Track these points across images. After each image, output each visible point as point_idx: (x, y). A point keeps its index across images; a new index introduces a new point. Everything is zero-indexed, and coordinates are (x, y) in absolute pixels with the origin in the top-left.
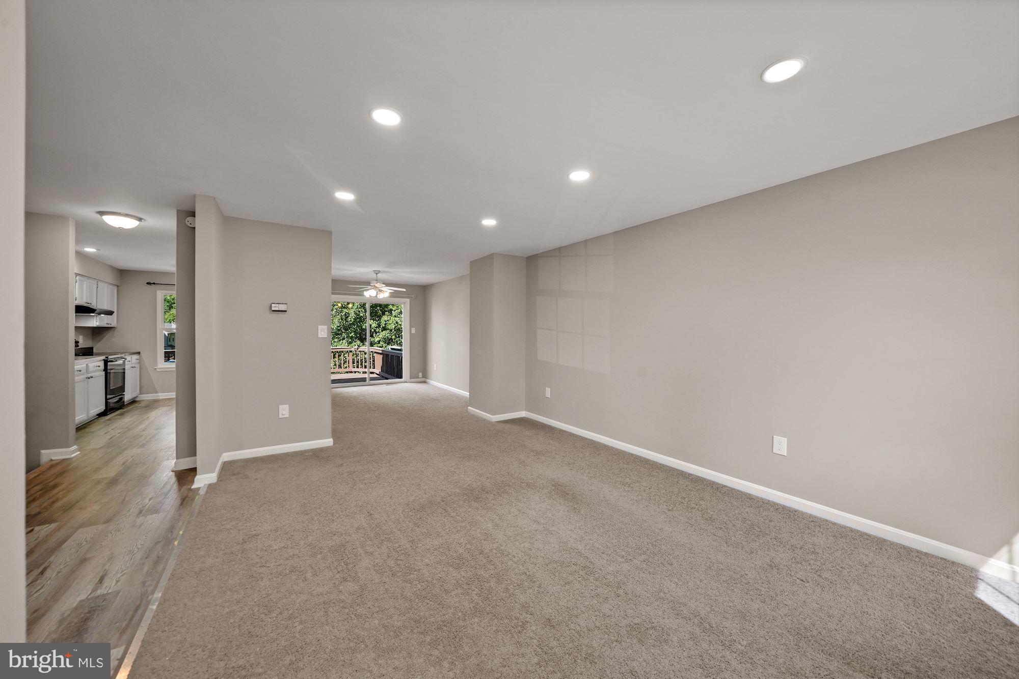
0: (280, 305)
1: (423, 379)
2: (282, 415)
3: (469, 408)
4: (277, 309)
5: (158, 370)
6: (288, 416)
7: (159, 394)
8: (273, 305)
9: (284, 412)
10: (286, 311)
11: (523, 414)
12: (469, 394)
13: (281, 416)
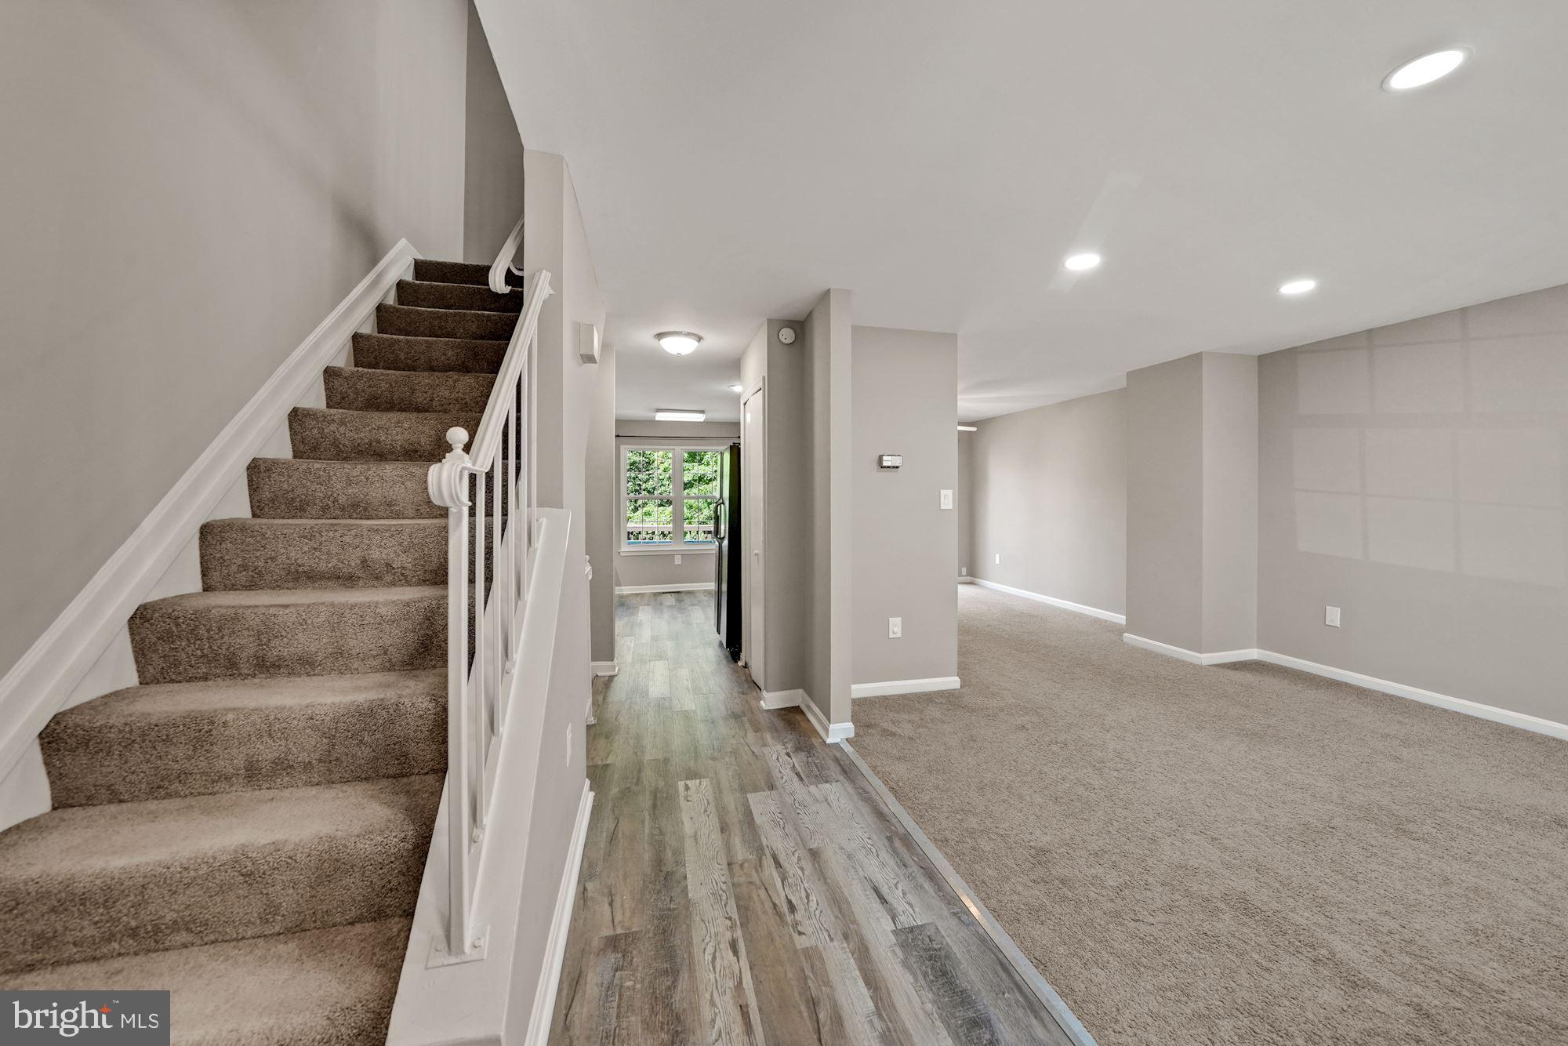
0: (893, 457)
1: (969, 579)
2: (894, 633)
3: (1126, 634)
4: (889, 464)
5: (622, 554)
6: (900, 636)
7: (623, 587)
8: (885, 458)
9: (896, 629)
10: (898, 467)
11: (1253, 654)
12: (1125, 617)
13: (891, 635)
